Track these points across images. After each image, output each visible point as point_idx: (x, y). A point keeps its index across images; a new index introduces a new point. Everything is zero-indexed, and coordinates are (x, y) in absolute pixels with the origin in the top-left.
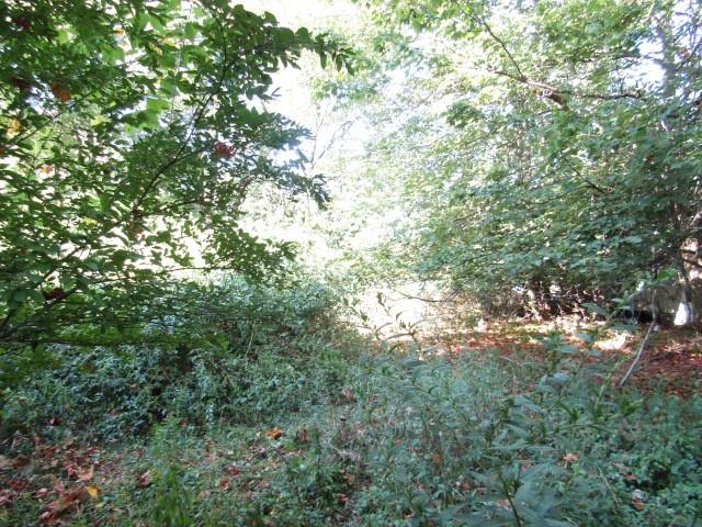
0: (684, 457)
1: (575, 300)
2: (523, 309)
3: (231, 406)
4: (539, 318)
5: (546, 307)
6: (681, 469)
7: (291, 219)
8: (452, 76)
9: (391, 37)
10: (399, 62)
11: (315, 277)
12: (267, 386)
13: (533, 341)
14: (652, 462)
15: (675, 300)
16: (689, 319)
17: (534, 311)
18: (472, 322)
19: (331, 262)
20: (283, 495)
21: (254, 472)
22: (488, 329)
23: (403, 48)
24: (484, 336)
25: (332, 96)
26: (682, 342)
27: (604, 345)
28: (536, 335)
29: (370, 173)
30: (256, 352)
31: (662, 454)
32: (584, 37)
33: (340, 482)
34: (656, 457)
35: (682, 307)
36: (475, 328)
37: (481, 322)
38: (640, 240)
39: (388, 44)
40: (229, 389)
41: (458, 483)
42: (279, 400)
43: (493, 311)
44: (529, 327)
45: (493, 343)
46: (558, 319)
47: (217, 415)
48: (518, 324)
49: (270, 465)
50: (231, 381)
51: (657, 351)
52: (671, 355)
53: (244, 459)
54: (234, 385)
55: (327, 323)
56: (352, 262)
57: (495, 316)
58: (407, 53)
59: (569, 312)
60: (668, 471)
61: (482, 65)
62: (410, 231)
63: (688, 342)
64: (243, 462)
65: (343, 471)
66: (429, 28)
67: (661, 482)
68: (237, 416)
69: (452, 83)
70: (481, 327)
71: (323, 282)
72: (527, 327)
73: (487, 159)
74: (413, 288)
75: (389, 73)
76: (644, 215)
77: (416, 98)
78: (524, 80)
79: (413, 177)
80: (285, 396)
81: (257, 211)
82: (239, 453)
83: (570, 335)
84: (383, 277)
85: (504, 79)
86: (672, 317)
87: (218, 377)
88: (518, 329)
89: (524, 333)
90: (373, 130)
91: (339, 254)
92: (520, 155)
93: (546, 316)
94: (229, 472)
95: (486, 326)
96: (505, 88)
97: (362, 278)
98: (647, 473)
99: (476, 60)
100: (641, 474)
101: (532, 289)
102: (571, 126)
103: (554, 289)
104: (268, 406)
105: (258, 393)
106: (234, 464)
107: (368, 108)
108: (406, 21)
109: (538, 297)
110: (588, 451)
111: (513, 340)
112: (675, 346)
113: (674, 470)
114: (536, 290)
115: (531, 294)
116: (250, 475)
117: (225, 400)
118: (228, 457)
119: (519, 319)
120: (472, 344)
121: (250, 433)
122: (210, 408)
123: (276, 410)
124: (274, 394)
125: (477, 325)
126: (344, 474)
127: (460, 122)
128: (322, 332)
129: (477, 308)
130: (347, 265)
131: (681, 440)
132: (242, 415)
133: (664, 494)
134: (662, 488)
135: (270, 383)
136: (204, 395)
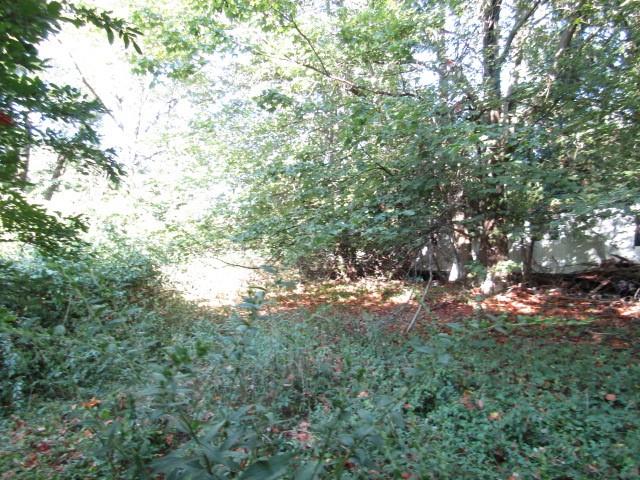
0: (446, 385)
1: (377, 263)
2: (334, 273)
3: (43, 382)
4: (348, 280)
5: (354, 270)
6: (444, 394)
7: (115, 192)
8: (268, 64)
9: (205, 22)
10: (214, 47)
11: (138, 249)
12: (85, 358)
13: (342, 300)
14: (423, 391)
15: (449, 262)
16: (459, 275)
17: (342, 273)
18: (291, 286)
19: (153, 234)
20: (97, 463)
21: (67, 445)
22: (305, 291)
23: (218, 34)
24: (300, 297)
25: (148, 73)
26: (453, 294)
27: (397, 299)
28: (345, 295)
29: (195, 150)
30: (73, 325)
31: (430, 384)
32: (372, 42)
33: (158, 443)
34: (426, 387)
35: (455, 266)
36: (294, 291)
37: (299, 285)
38: (413, 213)
39: (203, 30)
40: (42, 364)
41: (269, 429)
42: (98, 371)
43: (311, 276)
44: (339, 288)
45: (308, 303)
46: (363, 280)
47: (26, 392)
48: (331, 286)
49: (85, 437)
50: (44, 356)
51: (435, 302)
52: (445, 305)
53: (57, 433)
54: (46, 360)
55: (150, 293)
56: (175, 234)
57: (311, 280)
58: (222, 39)
59: (371, 273)
60: (435, 397)
61: (291, 57)
62: (232, 204)
63: (457, 294)
64: (55, 437)
65: (160, 432)
66: (242, 19)
67: (429, 406)
68: (52, 390)
69: (268, 71)
70: (299, 289)
71: (145, 252)
72: (337, 288)
73: (301, 141)
74: (235, 256)
75: (206, 56)
76: (417, 192)
77: (237, 83)
78: (328, 74)
79: (234, 155)
80: (104, 366)
81: (80, 183)
82: (51, 428)
83: (371, 293)
84: (206, 247)
85: (310, 72)
86: (447, 275)
87: (30, 353)
88: (329, 290)
89: (335, 293)
90: (197, 108)
91: (161, 226)
92: (331, 140)
93: (353, 278)
94: (39, 449)
95: (303, 289)
96: (312, 80)
97: (186, 247)
98: (419, 401)
99: (286, 52)
100: (415, 402)
101: (342, 255)
102: (361, 117)
103: (360, 254)
104: (86, 377)
105: (74, 366)
106: (46, 440)
107: (193, 88)
108: (219, 9)
109: (346, 261)
110: (376, 388)
111: (326, 299)
112: (448, 298)
113: (438, 396)
114: (344, 257)
115: (341, 259)
116: (63, 448)
117: (36, 376)
118: (39, 434)
119: (332, 281)
120: (291, 305)
121: (64, 406)
122: (19, 386)
123: (95, 382)
124: (92, 365)
125: (295, 288)
126: (163, 434)
127: (270, 106)
128: (145, 301)
129: (296, 273)
130: (169, 236)
131: (444, 371)
132: (56, 390)
133: (431, 416)
134: (430, 411)
135: (87, 355)
136: (11, 373)
